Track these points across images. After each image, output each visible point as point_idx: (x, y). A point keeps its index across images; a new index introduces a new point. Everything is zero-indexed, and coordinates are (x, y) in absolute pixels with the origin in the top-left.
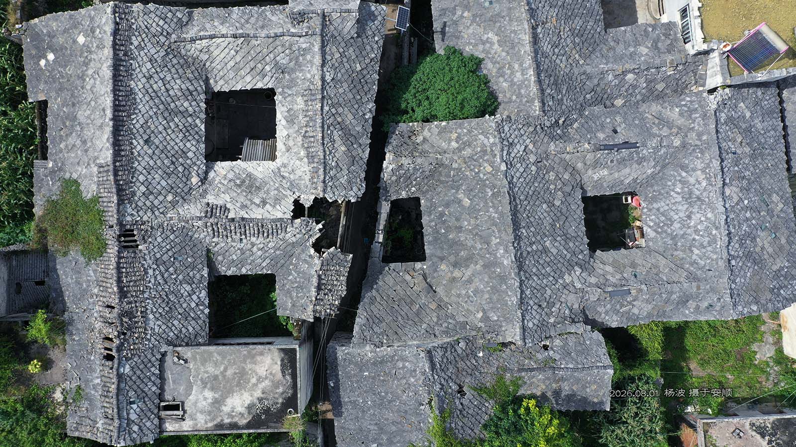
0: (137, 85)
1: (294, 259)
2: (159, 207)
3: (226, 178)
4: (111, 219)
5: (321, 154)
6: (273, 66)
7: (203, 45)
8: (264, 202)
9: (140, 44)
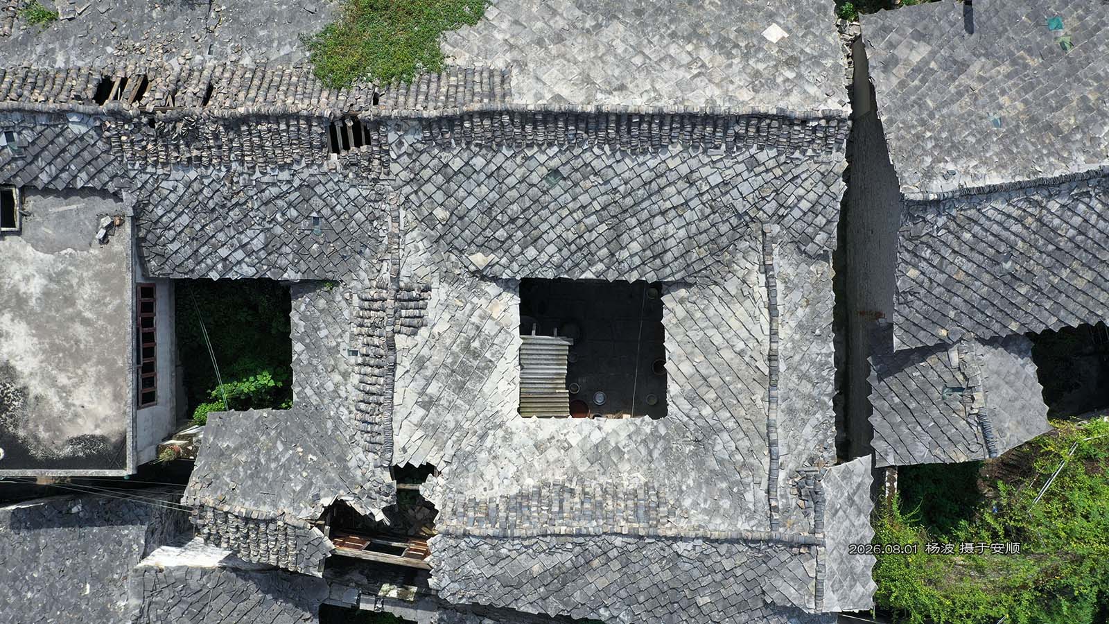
0: (675, 158)
1: (315, 458)
2: (420, 193)
3: (484, 318)
4: (391, 102)
5: (524, 529)
6: (712, 422)
7: (756, 289)
8: (428, 404)
9: (759, 165)
